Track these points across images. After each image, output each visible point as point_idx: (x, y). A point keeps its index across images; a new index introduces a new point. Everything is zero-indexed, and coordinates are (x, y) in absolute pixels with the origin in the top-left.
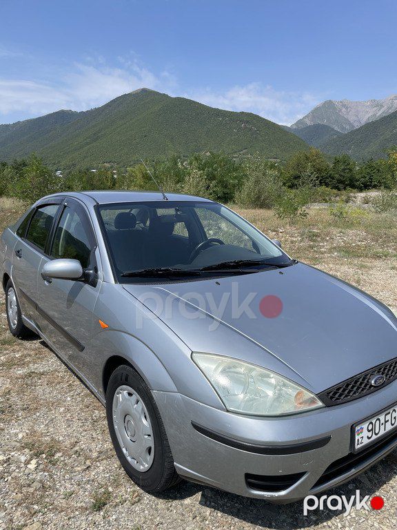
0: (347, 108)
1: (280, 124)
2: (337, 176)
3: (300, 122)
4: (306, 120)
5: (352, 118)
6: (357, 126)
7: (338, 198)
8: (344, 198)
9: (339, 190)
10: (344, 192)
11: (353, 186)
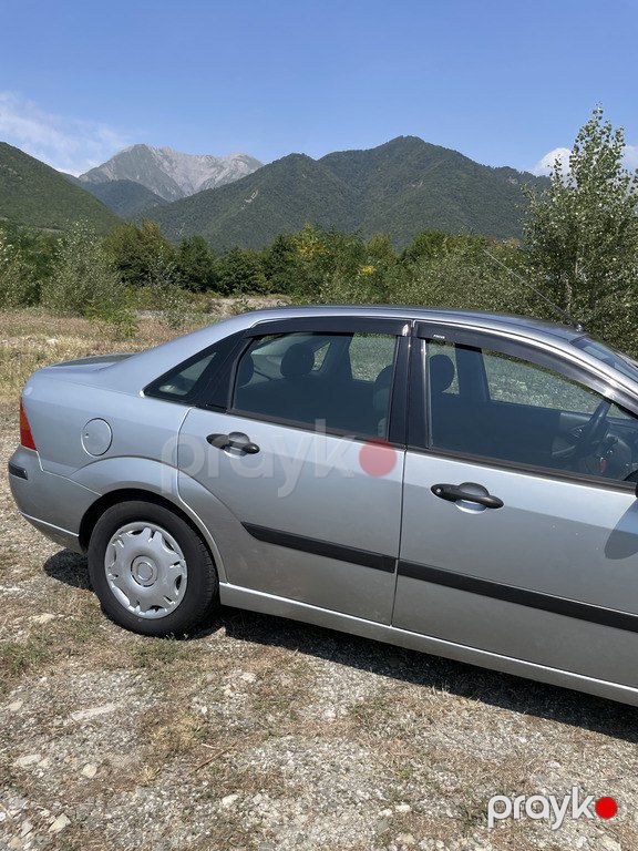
0: (171, 162)
1: (59, 170)
2: (189, 269)
3: (94, 172)
4: (106, 171)
5: (179, 180)
6: (188, 193)
7: (193, 306)
8: (203, 305)
9: (194, 291)
10: (200, 295)
11: (215, 288)
